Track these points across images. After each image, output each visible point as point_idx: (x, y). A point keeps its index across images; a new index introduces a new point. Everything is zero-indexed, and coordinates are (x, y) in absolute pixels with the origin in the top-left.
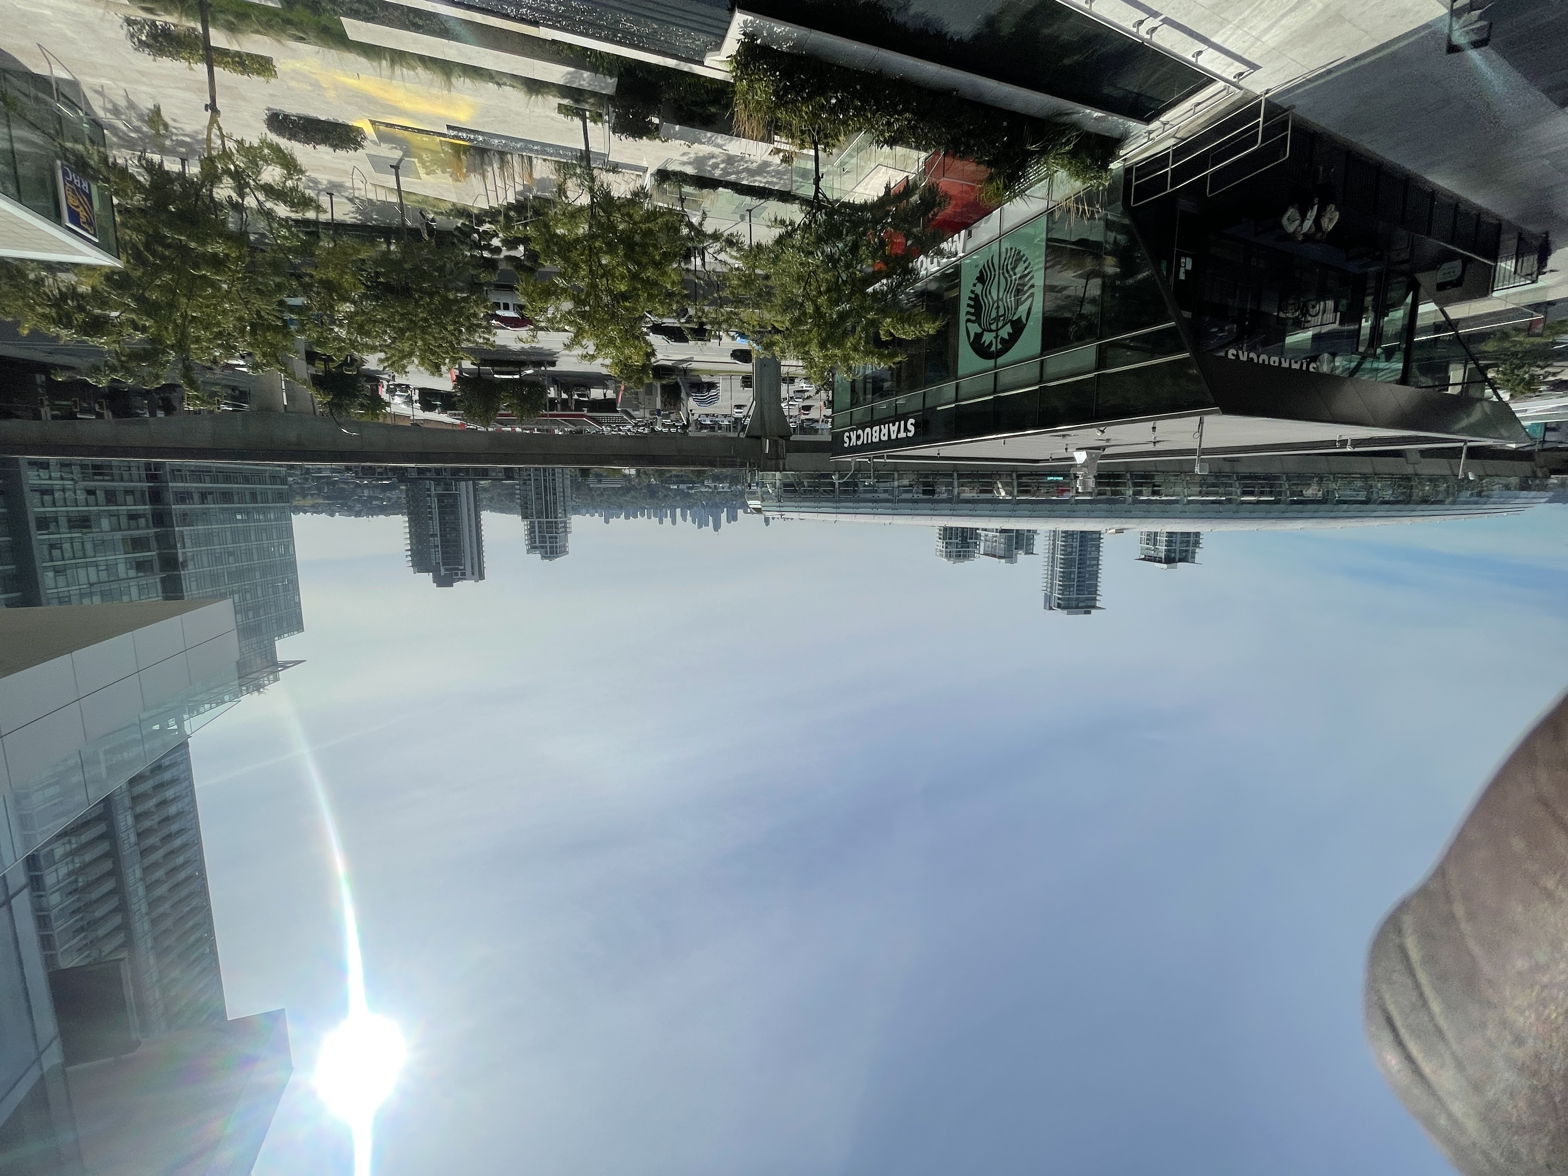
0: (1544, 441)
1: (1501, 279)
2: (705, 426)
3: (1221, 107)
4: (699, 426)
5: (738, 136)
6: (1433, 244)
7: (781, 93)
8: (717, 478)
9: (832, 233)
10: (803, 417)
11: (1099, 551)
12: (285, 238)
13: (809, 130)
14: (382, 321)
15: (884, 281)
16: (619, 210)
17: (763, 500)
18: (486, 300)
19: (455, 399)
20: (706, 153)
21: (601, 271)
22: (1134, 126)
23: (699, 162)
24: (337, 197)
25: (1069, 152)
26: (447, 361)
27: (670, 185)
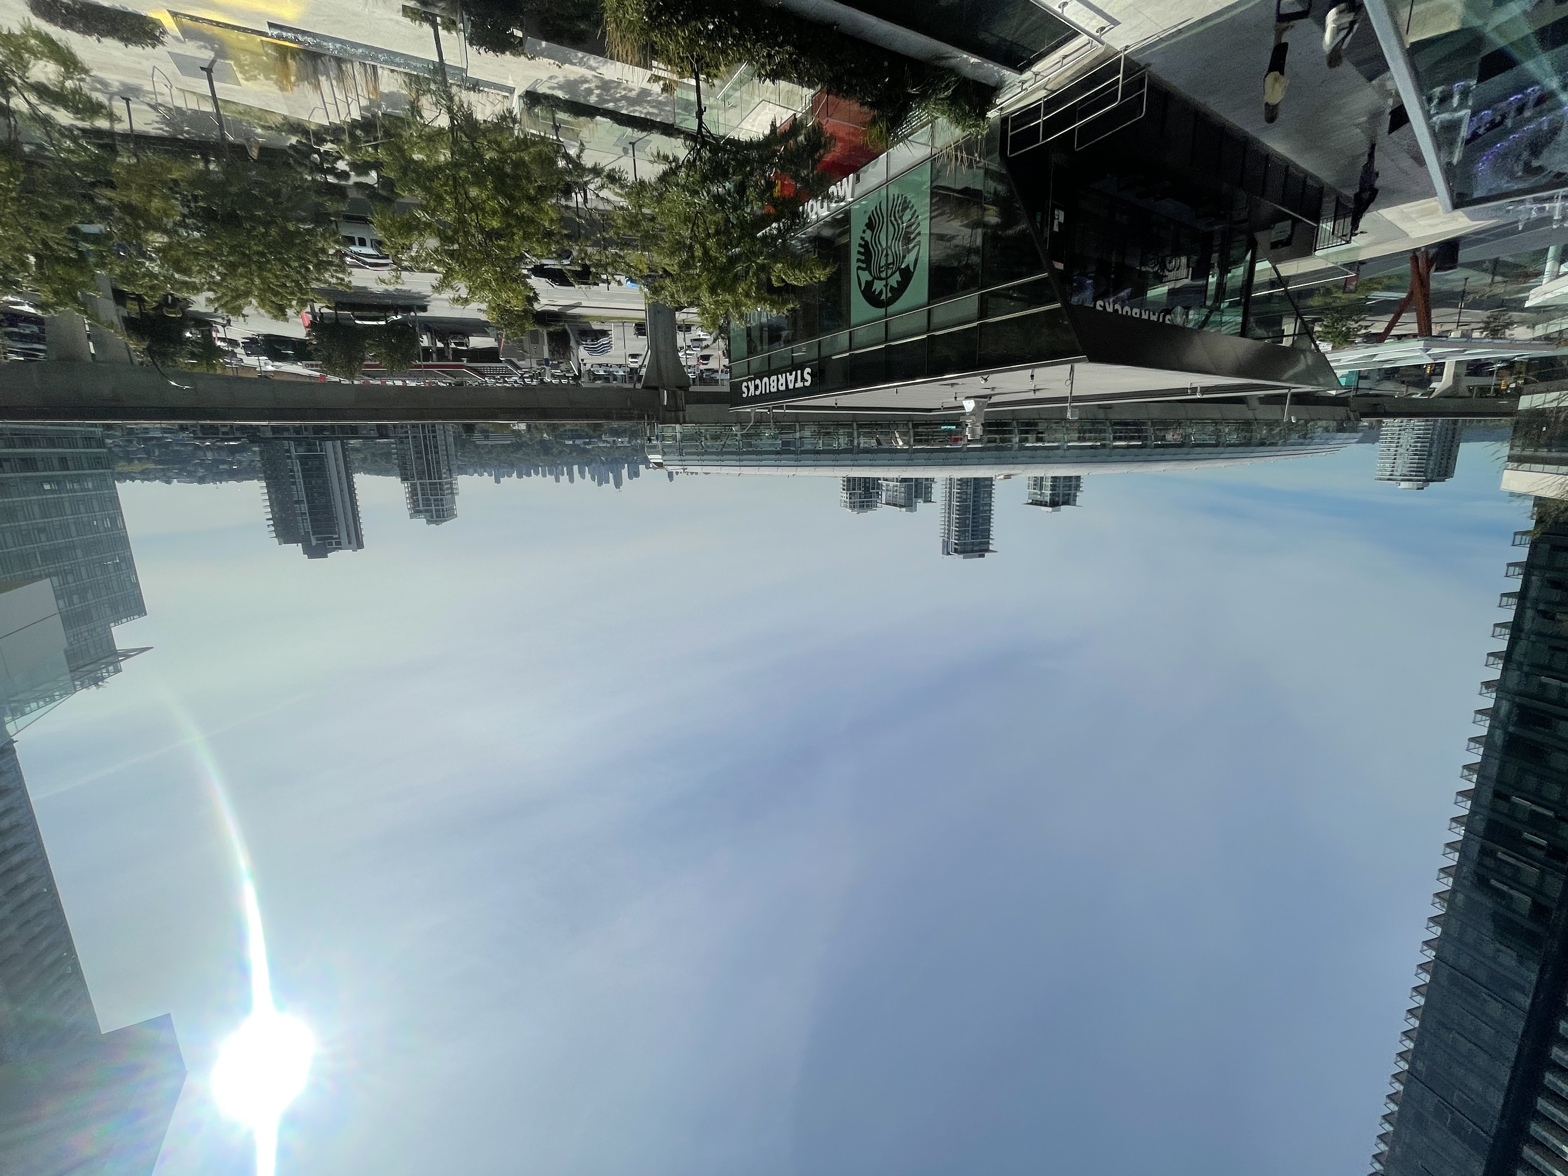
0: (1357, 389)
1: (1322, 240)
2: (599, 377)
3: (1086, 61)
4: (592, 377)
5: (612, 58)
6: (1268, 206)
7: (655, 13)
8: (616, 433)
9: (718, 172)
10: (702, 367)
12: (69, 151)
13: (687, 57)
14: (207, 253)
15: (774, 225)
16: (485, 137)
17: (664, 454)
18: (335, 233)
19: (310, 348)
20: (576, 77)
21: (468, 205)
22: (1008, 74)
23: (570, 85)
24: (136, 103)
25: (947, 98)
26: (294, 303)
27: (541, 110)
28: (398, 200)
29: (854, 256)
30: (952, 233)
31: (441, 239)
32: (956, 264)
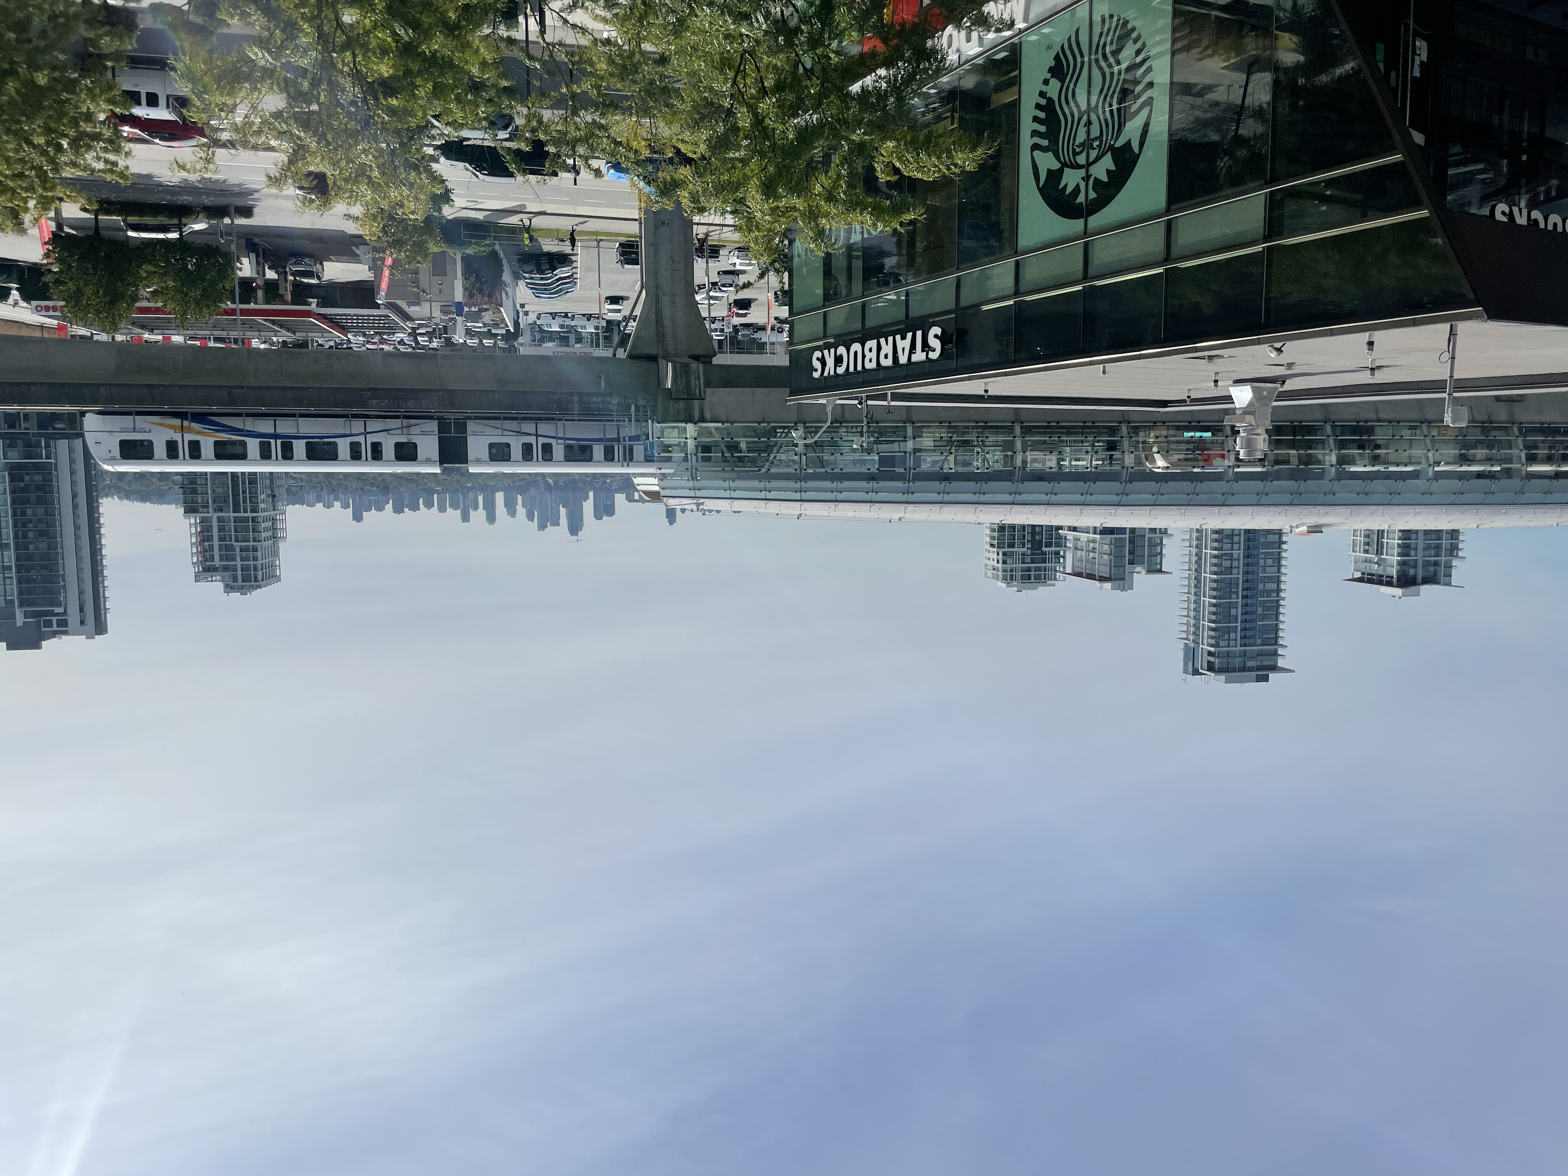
2: (550, 336)
4: (538, 337)
10: (737, 321)
11: (1279, 566)
15: (882, 72)
17: (663, 477)
18: (110, 87)
19: (47, 278)
21: (340, 39)
26: (31, 204)
28: (219, 31)
29: (1027, 126)
30: (1206, 80)
31: (289, 95)
32: (1215, 137)
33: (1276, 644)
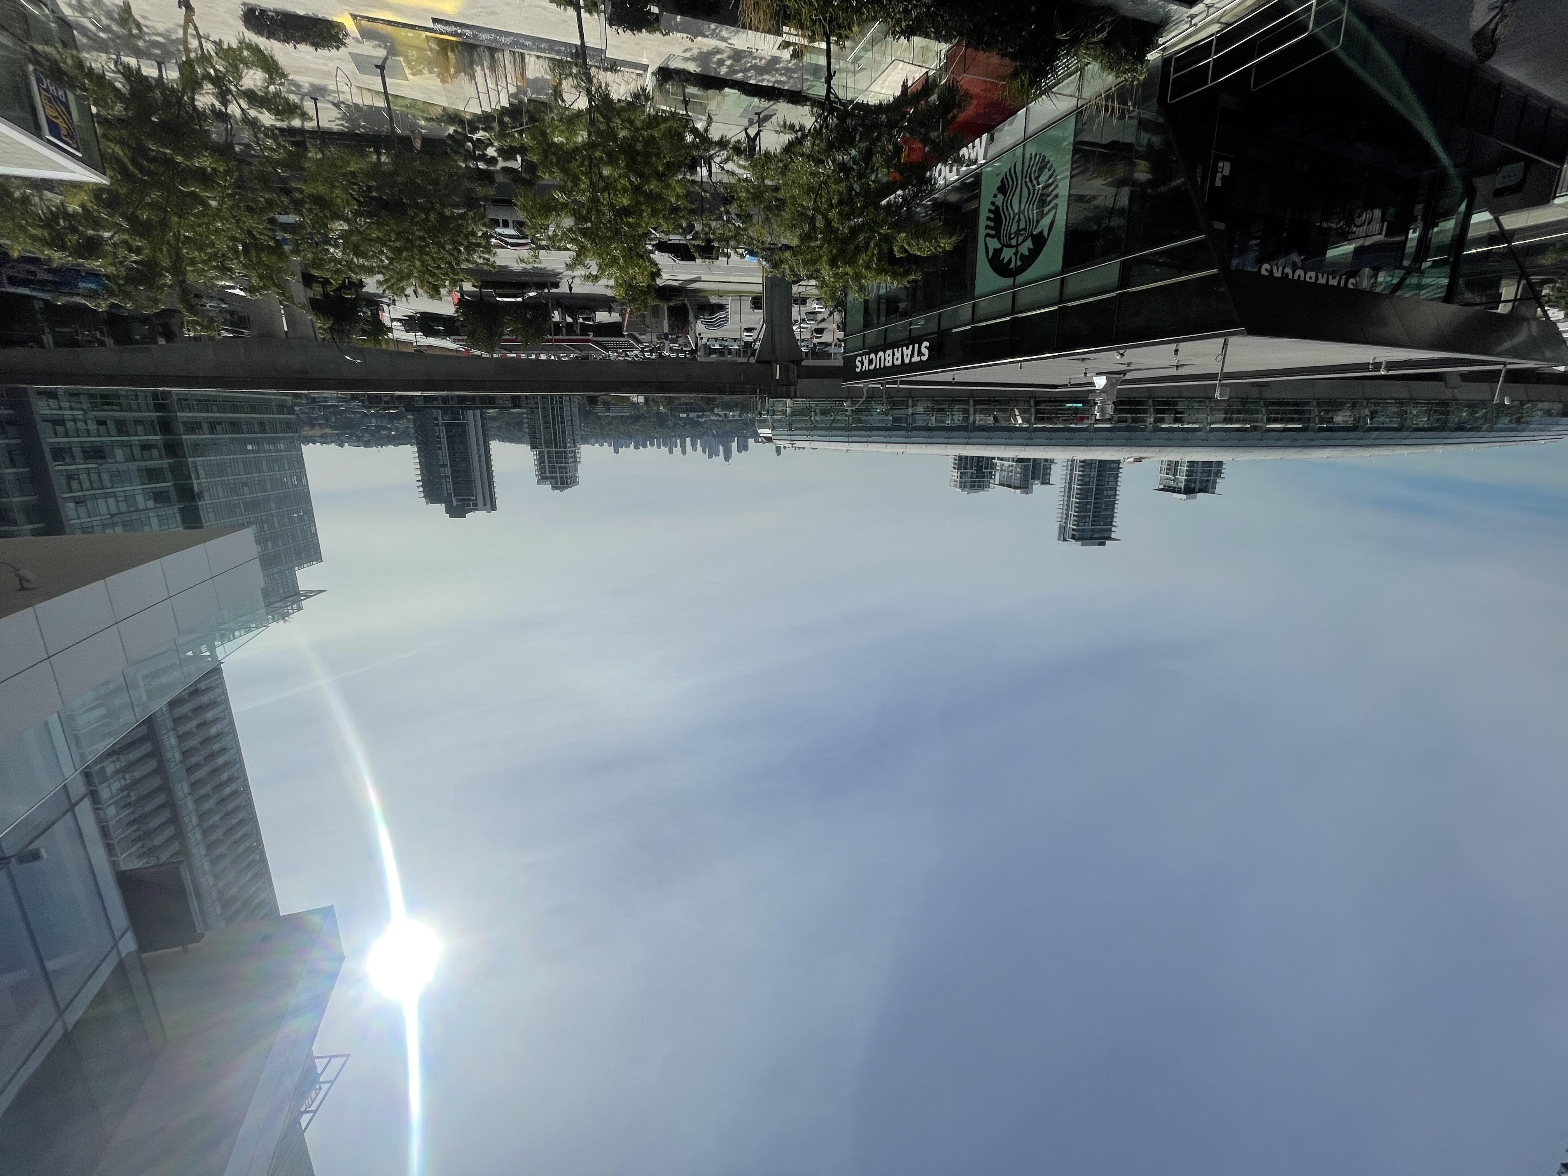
2: (715, 351)
4: (708, 351)
5: (744, 27)
6: (1496, 146)
8: (728, 407)
9: (845, 140)
10: (815, 341)
11: (1117, 481)
12: (272, 149)
13: (820, 20)
14: (378, 240)
15: (900, 192)
16: (620, 115)
17: (774, 428)
18: (483, 216)
19: (457, 324)
20: (710, 48)
21: (602, 185)
22: (1176, 9)
23: (703, 58)
24: (322, 102)
25: (1101, 41)
26: (447, 283)
27: (672, 85)
28: (539, 183)
29: (983, 222)
30: (1093, 193)
31: (576, 218)
32: (1095, 228)
33: (1111, 525)
